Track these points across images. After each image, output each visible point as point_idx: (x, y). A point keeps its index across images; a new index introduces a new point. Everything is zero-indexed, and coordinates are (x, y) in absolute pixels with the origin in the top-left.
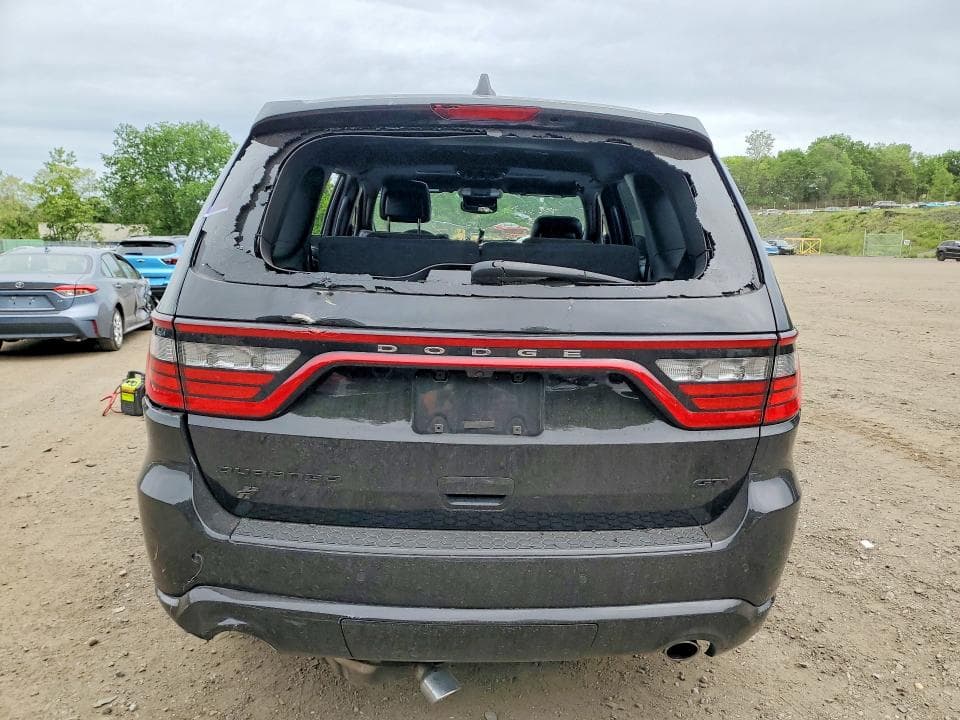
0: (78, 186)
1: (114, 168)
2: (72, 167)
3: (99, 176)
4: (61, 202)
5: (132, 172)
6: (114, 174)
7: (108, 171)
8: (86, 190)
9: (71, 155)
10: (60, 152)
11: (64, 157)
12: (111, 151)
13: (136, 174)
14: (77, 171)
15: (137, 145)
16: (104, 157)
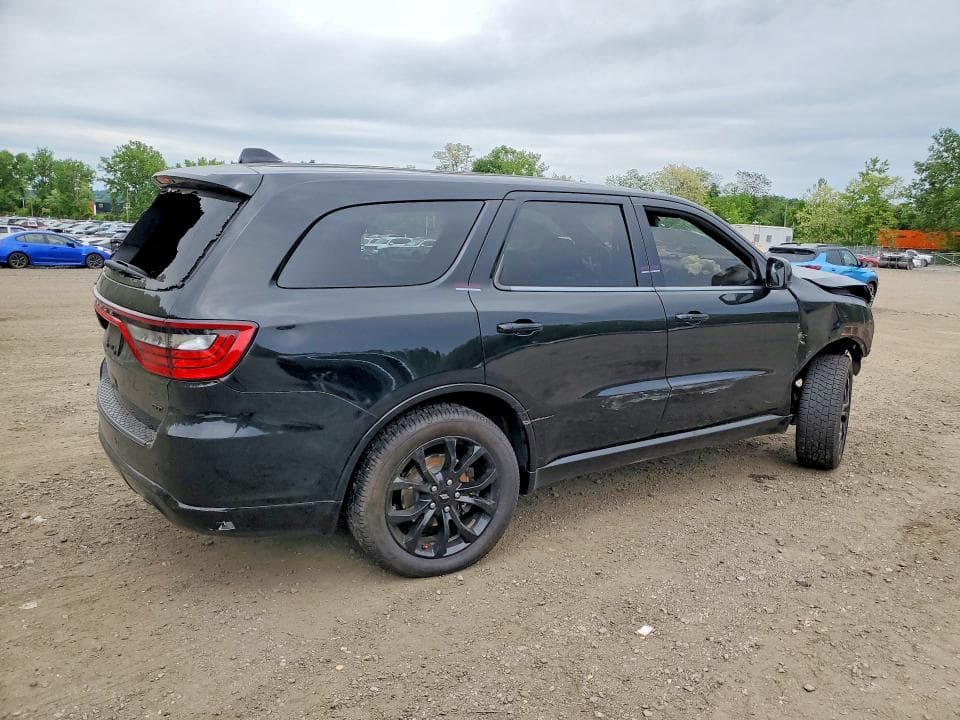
0: (885, 193)
1: (925, 174)
2: (883, 175)
3: (907, 183)
4: (864, 209)
5: (942, 177)
6: (922, 181)
7: (918, 178)
8: (890, 197)
9: (885, 164)
10: (875, 162)
11: (878, 166)
12: (924, 157)
13: (945, 180)
14: (886, 178)
15: (954, 149)
16: (917, 164)
